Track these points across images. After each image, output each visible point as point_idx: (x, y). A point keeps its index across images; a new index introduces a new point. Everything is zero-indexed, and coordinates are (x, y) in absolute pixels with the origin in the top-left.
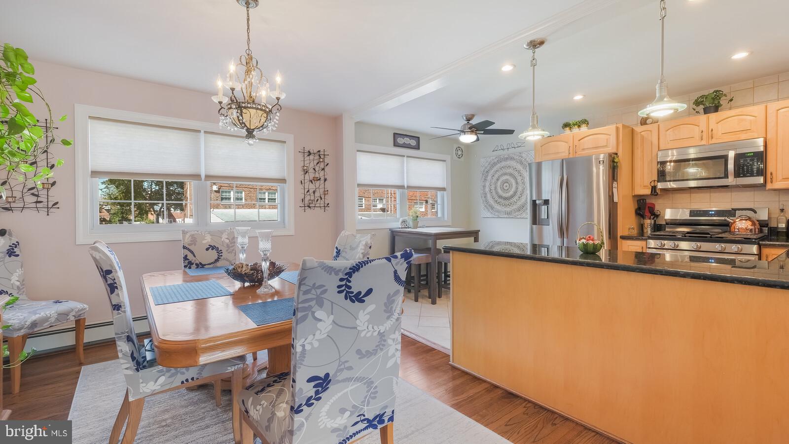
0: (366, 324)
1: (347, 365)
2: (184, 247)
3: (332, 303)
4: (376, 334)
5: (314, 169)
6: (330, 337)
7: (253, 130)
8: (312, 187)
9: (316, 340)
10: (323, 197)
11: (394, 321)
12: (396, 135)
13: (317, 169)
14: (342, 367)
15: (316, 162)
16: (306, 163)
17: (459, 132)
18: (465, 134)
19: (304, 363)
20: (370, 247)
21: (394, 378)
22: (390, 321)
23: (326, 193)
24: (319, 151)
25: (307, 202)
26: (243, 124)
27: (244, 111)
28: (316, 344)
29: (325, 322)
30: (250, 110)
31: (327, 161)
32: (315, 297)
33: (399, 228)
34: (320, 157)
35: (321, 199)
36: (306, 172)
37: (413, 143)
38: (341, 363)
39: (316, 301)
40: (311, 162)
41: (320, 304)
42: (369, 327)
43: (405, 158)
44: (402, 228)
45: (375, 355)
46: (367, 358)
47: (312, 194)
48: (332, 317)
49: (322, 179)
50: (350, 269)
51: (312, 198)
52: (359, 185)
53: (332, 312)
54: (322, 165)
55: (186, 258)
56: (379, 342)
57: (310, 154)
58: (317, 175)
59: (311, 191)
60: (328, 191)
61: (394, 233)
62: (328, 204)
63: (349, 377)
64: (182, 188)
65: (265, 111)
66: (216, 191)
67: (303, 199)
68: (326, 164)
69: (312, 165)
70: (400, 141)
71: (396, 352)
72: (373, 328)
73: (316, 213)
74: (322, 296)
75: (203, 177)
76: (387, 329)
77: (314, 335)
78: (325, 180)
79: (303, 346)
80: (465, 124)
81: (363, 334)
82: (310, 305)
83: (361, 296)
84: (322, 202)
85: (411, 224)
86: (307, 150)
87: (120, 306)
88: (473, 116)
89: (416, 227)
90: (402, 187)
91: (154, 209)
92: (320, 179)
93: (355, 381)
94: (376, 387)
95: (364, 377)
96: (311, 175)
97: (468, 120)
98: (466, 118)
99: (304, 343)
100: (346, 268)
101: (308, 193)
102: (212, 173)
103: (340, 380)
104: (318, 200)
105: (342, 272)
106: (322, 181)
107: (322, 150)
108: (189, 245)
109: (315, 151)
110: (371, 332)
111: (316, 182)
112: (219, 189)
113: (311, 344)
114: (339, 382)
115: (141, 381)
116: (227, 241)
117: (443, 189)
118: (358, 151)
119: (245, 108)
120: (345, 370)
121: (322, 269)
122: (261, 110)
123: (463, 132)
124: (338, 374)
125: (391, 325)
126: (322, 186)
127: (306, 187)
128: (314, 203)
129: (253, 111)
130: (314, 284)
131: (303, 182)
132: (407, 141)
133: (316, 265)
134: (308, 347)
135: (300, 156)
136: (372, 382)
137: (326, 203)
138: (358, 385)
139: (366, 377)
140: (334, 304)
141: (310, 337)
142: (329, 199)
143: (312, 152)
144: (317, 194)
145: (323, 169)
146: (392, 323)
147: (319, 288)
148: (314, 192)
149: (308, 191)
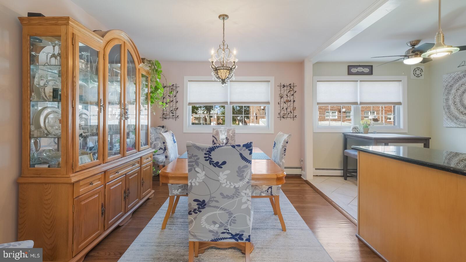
0: (225, 180)
1: (215, 199)
2: (213, 136)
3: (203, 165)
4: (232, 187)
5: (287, 95)
6: (204, 182)
7: (225, 79)
8: (285, 106)
9: (197, 182)
10: (292, 111)
11: (246, 183)
12: (350, 67)
13: (289, 95)
14: (212, 199)
15: (288, 91)
16: (282, 92)
17: (403, 57)
18: (408, 58)
19: (191, 191)
20: (287, 142)
21: (247, 216)
22: (242, 182)
23: (294, 109)
24: (290, 84)
25: (282, 115)
26: (219, 78)
27: (218, 71)
28: (197, 184)
29: (201, 174)
30: (221, 70)
31: (295, 89)
32: (194, 160)
33: (351, 133)
34: (291, 88)
35: (291, 112)
36: (282, 97)
37: (367, 70)
38: (211, 197)
39: (195, 163)
40: (285, 91)
41: (198, 165)
42: (227, 182)
43: (359, 82)
44: (353, 133)
45: (233, 198)
46: (228, 199)
47: (285, 110)
48: (204, 173)
49: (292, 100)
50: (209, 149)
51: (285, 112)
52: (318, 104)
53: (204, 170)
54: (292, 93)
55: (213, 141)
56: (235, 192)
57: (284, 86)
58: (289, 99)
59: (285, 108)
60: (295, 108)
61: (346, 136)
62: (296, 116)
63: (217, 206)
64: (249, 108)
65: (228, 69)
66: (263, 109)
67: (279, 113)
68: (294, 92)
69: (285, 93)
70: (354, 70)
71: (247, 201)
72: (230, 184)
73: (288, 121)
74: (198, 161)
75: (229, 103)
76: (241, 186)
77: (196, 179)
78: (294, 101)
79: (191, 183)
80: (409, 50)
81: (224, 185)
82: (192, 164)
83: (219, 165)
84: (292, 115)
85: (362, 130)
86: (282, 84)
87: (167, 157)
88: (418, 41)
89: (367, 133)
90: (356, 103)
91: (237, 119)
92: (290, 101)
93: (220, 209)
94: (235, 217)
95: (226, 209)
96: (285, 99)
97: (413, 45)
98: (411, 44)
99: (192, 182)
100: (207, 148)
101: (283, 110)
102: (233, 101)
103: (212, 206)
104: (289, 113)
105: (205, 150)
106: (292, 102)
107: (292, 83)
108: (215, 135)
109: (288, 84)
110: (229, 185)
111: (288, 102)
112: (264, 108)
113: (195, 183)
114: (210, 206)
115: (173, 189)
116: (231, 134)
117: (400, 103)
118: (318, 81)
119: (219, 69)
120: (214, 201)
121: (195, 147)
122: (226, 69)
123: (407, 56)
124: (210, 202)
125: (243, 185)
126: (292, 105)
127: (282, 106)
128: (286, 115)
129: (222, 71)
130: (193, 154)
131: (280, 103)
132: (360, 69)
133: (191, 145)
134: (193, 184)
135: (279, 88)
136: (232, 214)
137: (295, 115)
138: (223, 212)
139: (228, 209)
140: (204, 166)
141: (194, 180)
142: (296, 113)
143: (285, 85)
144: (289, 110)
145: (293, 95)
146: (244, 184)
147: (196, 157)
148: (286, 109)
149: (283, 108)
